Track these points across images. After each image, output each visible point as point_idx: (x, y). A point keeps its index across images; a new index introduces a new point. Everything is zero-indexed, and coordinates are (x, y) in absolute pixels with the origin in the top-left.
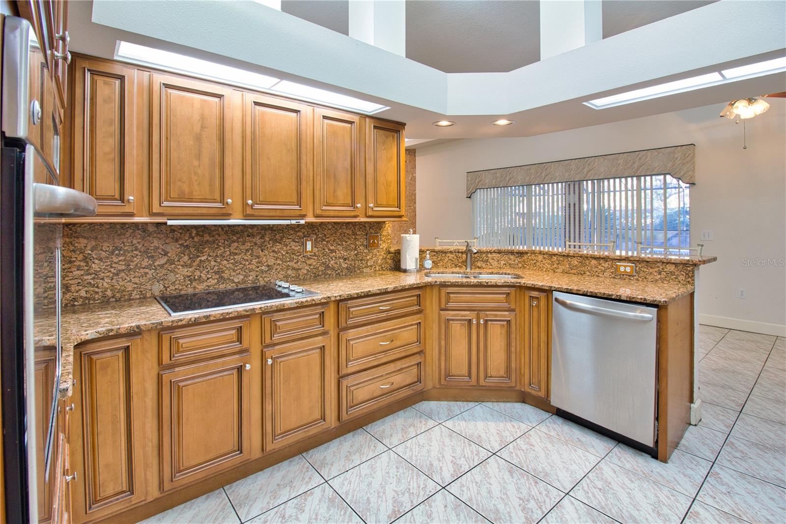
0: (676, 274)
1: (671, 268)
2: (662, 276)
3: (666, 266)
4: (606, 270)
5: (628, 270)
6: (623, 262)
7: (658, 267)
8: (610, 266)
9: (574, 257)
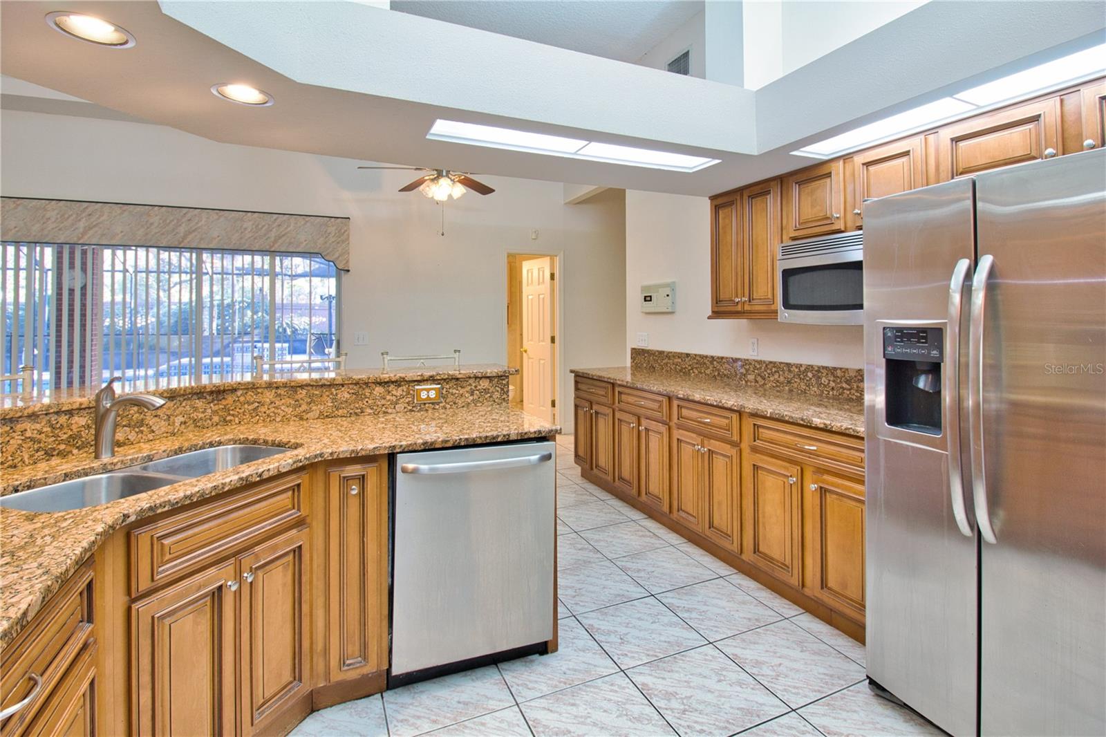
0: (490, 391)
1: (485, 384)
2: (475, 397)
3: (479, 382)
4: (398, 400)
5: (433, 394)
6: (424, 385)
7: (470, 385)
8: (405, 394)
9: (343, 385)
